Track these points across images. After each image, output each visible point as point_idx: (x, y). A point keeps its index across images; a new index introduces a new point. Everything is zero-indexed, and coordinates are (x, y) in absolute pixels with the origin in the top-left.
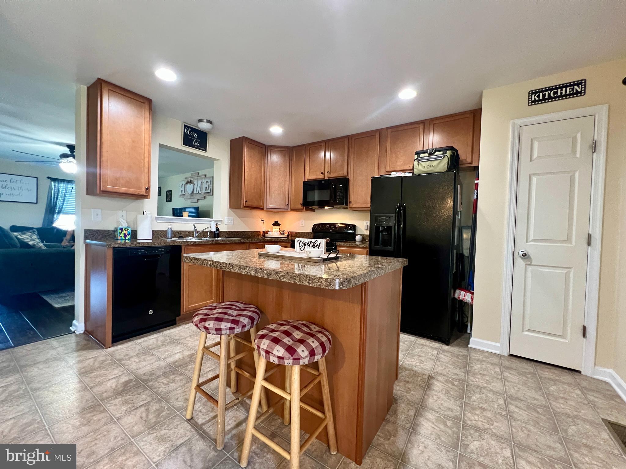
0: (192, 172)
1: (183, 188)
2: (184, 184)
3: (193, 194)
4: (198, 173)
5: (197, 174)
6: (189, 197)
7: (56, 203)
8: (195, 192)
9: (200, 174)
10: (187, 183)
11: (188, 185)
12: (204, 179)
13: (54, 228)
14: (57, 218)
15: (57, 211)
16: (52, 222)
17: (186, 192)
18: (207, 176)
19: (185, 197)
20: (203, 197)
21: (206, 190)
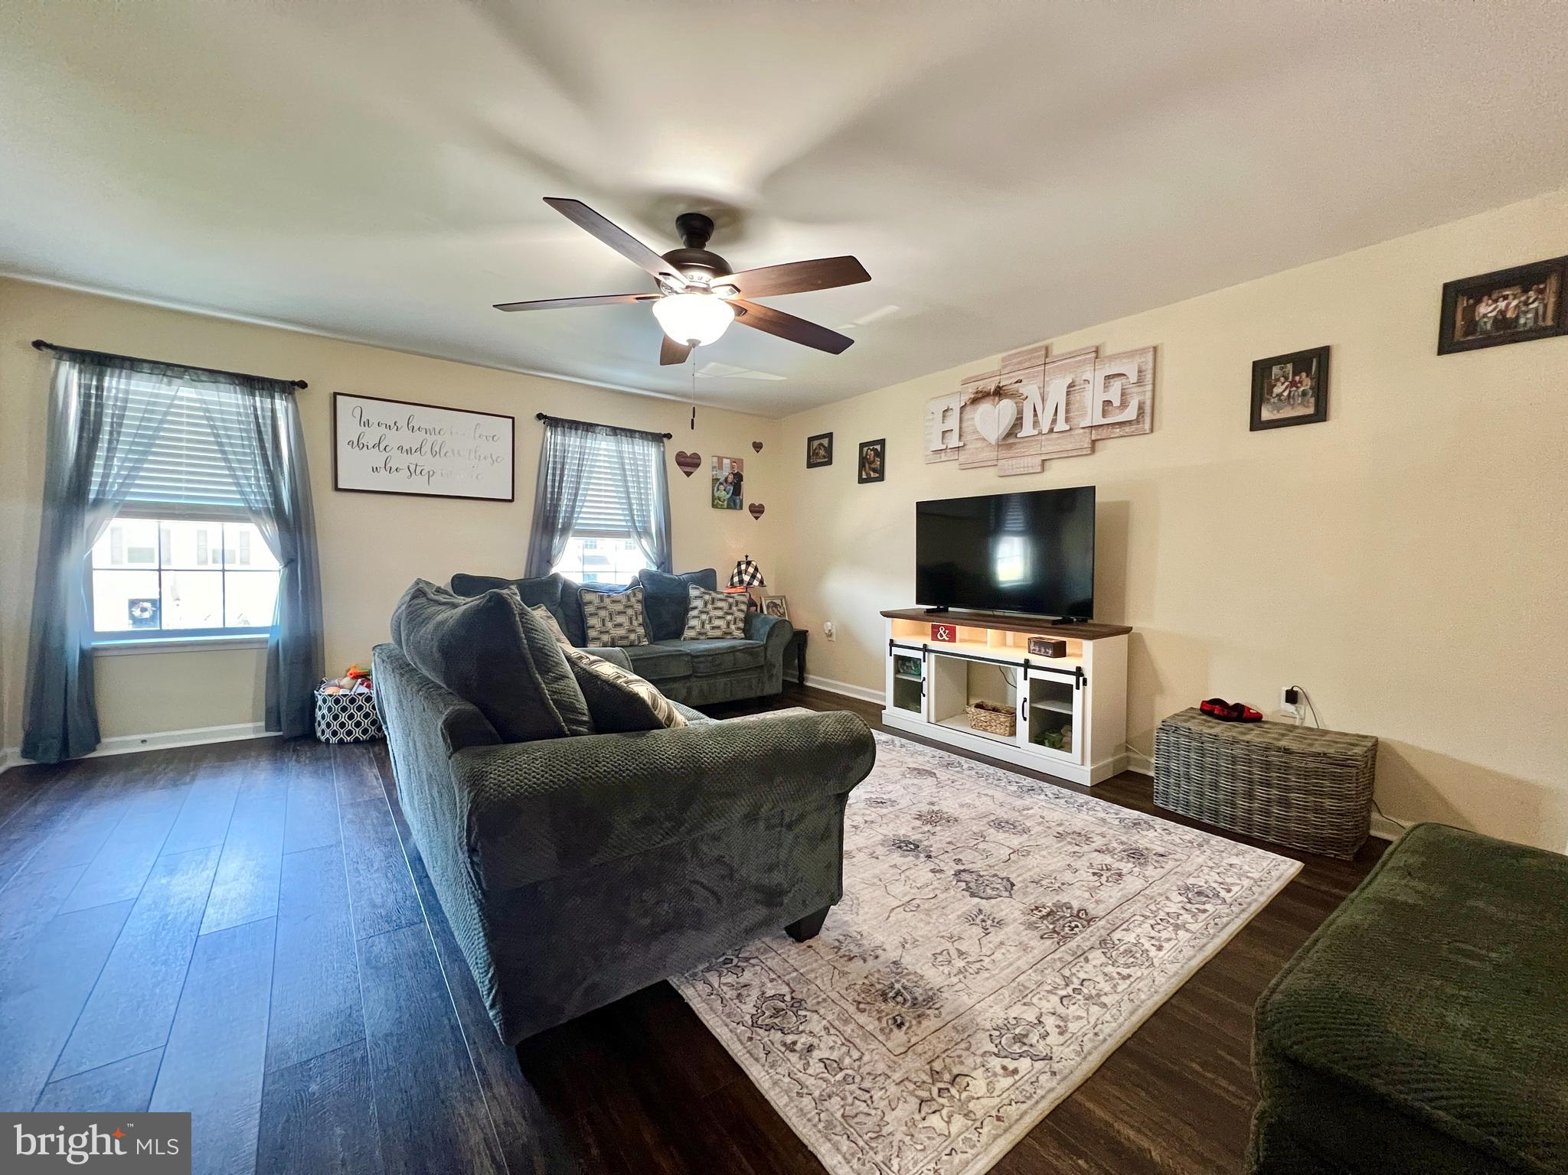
0: (1006, 350)
1: (953, 422)
2: (956, 407)
3: (1011, 440)
4: (1047, 348)
5: (1043, 352)
6: (989, 454)
7: (560, 493)
8: (1027, 430)
9: (1056, 351)
10: (974, 401)
11: (985, 407)
12: (1089, 368)
13: (555, 579)
14: (561, 550)
15: (560, 527)
16: (549, 562)
17: (968, 438)
18: (1108, 351)
19: (963, 457)
20: (1087, 444)
21: (1104, 416)
